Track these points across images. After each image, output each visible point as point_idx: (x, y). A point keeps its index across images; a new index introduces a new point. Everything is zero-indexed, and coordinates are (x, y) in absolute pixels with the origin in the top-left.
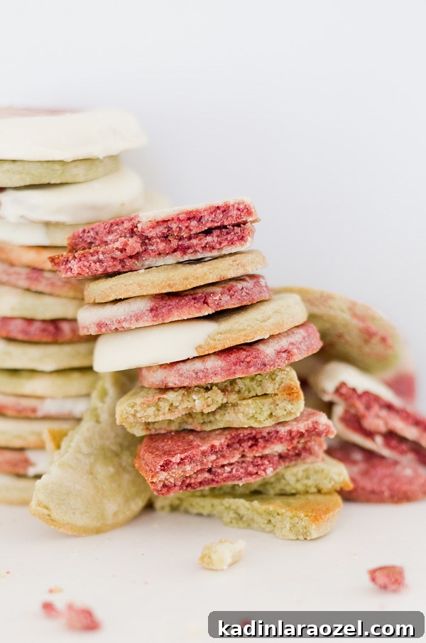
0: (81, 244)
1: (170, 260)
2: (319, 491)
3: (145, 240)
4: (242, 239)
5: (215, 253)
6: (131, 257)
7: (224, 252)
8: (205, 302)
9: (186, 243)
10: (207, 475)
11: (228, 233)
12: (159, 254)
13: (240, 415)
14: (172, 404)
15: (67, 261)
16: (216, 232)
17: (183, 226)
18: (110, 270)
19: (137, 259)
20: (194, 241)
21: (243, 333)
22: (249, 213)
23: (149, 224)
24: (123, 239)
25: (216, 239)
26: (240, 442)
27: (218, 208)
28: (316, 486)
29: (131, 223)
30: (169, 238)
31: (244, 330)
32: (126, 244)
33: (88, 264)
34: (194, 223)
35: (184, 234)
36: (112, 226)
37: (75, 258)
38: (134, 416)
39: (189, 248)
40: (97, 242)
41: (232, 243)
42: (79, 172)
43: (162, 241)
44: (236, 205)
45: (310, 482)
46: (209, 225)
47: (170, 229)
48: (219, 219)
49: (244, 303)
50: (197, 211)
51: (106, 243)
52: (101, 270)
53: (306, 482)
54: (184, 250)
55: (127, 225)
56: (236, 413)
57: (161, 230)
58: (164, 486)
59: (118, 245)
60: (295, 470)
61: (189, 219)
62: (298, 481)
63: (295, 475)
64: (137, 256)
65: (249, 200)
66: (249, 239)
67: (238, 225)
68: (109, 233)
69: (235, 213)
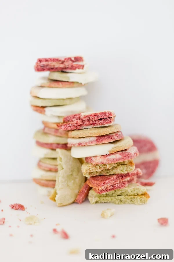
0: (66, 121)
1: (90, 127)
2: (138, 195)
3: (83, 121)
4: (110, 122)
5: (103, 126)
6: (79, 126)
7: (105, 125)
8: (111, 138)
9: (95, 122)
10: (112, 187)
11: (106, 120)
12: (87, 125)
13: (118, 170)
14: (100, 166)
15: (61, 126)
16: (103, 120)
17: (93, 117)
18: (73, 129)
19: (81, 126)
20: (97, 122)
21: (122, 147)
22: (111, 115)
23: (84, 117)
24: (77, 120)
25: (103, 122)
26: (119, 177)
27: (103, 113)
28: (137, 193)
29: (79, 116)
30: (90, 121)
31: (122, 146)
32: (77, 122)
33: (66, 127)
34: (96, 117)
35: (93, 120)
36: (74, 116)
37: (63, 125)
38: (89, 170)
39: (95, 124)
40: (70, 121)
41: (107, 123)
42: (68, 102)
43: (88, 121)
44: (108, 113)
45: (135, 192)
46: (100, 118)
47: (90, 118)
48: (103, 116)
49: (120, 139)
50: (97, 114)
51: (73, 121)
52: (70, 129)
53: (134, 192)
54: (94, 124)
55: (78, 116)
56: (117, 169)
57: (87, 118)
58: (101, 191)
59: (75, 122)
60: (131, 189)
61: (95, 116)
62: (131, 192)
63: (131, 190)
64: (80, 125)
65: (111, 111)
66: (112, 122)
67: (109, 118)
68: (74, 118)
69: (107, 115)
